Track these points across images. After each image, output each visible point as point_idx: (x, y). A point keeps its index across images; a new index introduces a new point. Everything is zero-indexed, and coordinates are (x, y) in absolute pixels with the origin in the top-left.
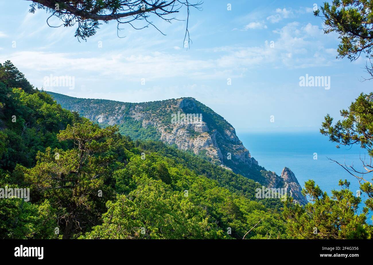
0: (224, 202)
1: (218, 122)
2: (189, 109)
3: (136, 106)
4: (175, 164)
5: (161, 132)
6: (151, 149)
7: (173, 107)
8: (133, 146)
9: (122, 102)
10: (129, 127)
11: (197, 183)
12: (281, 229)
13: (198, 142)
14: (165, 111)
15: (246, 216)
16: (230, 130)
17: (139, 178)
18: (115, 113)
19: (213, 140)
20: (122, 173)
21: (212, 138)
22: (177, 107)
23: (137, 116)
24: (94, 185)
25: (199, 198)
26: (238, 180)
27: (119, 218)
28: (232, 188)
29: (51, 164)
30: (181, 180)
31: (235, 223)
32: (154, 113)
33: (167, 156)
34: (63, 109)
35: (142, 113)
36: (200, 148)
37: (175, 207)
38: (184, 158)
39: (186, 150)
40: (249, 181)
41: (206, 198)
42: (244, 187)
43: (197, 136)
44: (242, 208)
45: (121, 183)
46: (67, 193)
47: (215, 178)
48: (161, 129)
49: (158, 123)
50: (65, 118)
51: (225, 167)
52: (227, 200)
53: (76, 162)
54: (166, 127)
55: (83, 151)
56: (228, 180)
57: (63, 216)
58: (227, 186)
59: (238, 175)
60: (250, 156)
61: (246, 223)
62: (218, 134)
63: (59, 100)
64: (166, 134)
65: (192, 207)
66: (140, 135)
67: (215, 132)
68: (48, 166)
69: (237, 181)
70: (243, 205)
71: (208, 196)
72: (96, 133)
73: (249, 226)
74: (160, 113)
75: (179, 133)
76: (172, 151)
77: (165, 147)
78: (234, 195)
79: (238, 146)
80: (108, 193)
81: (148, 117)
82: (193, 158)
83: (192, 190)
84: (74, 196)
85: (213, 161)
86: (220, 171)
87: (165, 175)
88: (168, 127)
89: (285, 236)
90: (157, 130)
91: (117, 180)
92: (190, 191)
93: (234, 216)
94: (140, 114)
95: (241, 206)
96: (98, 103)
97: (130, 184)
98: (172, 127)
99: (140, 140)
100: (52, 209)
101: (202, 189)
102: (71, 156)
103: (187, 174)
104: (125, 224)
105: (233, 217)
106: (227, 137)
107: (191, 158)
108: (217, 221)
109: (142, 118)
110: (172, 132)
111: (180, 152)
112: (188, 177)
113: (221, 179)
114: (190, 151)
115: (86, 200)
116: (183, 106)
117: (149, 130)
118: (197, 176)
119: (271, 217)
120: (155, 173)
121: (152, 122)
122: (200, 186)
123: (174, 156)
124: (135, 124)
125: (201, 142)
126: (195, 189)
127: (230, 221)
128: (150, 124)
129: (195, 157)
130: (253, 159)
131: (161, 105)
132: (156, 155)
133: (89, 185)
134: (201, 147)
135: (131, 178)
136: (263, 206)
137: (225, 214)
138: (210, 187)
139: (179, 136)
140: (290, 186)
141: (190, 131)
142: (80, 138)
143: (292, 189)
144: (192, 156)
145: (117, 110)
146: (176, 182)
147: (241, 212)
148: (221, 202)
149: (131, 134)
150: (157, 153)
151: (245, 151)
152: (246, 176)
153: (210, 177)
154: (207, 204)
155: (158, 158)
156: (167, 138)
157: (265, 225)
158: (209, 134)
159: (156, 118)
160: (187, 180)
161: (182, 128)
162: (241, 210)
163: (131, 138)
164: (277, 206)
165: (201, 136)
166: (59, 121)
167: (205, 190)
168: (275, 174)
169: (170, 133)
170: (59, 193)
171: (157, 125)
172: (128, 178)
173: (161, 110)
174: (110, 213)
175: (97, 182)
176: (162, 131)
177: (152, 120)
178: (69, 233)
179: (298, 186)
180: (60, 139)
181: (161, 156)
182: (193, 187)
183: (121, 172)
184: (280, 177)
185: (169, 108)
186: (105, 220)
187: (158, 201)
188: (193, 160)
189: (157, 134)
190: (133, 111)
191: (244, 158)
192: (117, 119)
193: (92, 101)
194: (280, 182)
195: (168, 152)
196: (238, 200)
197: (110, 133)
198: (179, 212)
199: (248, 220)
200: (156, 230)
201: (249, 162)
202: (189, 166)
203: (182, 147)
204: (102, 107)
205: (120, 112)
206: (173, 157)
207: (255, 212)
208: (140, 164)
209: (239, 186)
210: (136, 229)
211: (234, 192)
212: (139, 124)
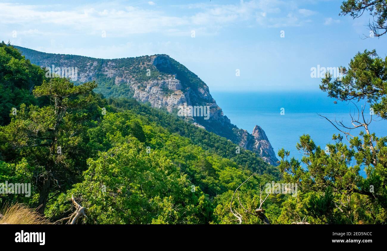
0: (198, 159)
1: (192, 80)
2: (163, 66)
3: (109, 62)
4: (148, 122)
5: (134, 89)
6: (124, 107)
7: (146, 64)
8: (107, 104)
9: (94, 58)
10: (102, 84)
11: (171, 140)
12: (251, 185)
13: (171, 100)
14: (138, 68)
15: (219, 173)
16: (203, 88)
17: (113, 136)
18: (86, 70)
19: (186, 98)
20: (96, 131)
21: (185, 96)
22: (151, 64)
23: (110, 73)
24: (73, 143)
25: (173, 155)
26: (211, 138)
27: (102, 176)
28: (205, 146)
29: (27, 122)
30: (155, 138)
31: (208, 180)
32: (127, 70)
33: (141, 114)
34: (32, 64)
35: (114, 70)
36: (173, 106)
37: (153, 164)
38: (157, 115)
39: (159, 108)
40: (222, 139)
41: (180, 156)
42: (216, 145)
43: (171, 94)
44: (214, 165)
45: (95, 141)
46: (44, 151)
47: (188, 136)
48: (135, 86)
49: (131, 80)
50: (35, 74)
51: (198, 125)
52: (200, 158)
53: (53, 119)
54: (139, 84)
55: (60, 108)
56: (201, 138)
57: (42, 174)
58: (200, 144)
59: (211, 133)
60: (222, 115)
61: (219, 180)
62: (192, 92)
63: (27, 55)
64: (140, 92)
65: (171, 164)
66: (113, 92)
67: (189, 90)
68: (24, 123)
69: (209, 139)
70: (215, 162)
71: (182, 153)
72: (74, 89)
73: (221, 182)
74: (133, 70)
75: (153, 90)
76: (146, 108)
77: (139, 105)
78: (207, 152)
79: (211, 105)
80: (87, 150)
81: (121, 73)
82: (167, 116)
83: (166, 148)
84: (52, 154)
85: (186, 119)
86: (193, 129)
87: (139, 133)
88: (141, 84)
89: (255, 191)
90: (131, 87)
91: (90, 139)
92: (164, 149)
93: (207, 172)
94: (113, 71)
95: (214, 163)
96: (69, 58)
97: (104, 142)
98: (146, 84)
99: (113, 97)
100: (29, 167)
101: (176, 147)
102: (48, 113)
103: (161, 132)
104: (108, 181)
105: (206, 174)
106: (201, 95)
107: (164, 116)
108: (191, 177)
109: (115, 75)
110: (146, 90)
111: (153, 110)
112: (162, 135)
113: (194, 137)
114: (164, 109)
115: (65, 158)
116: (157, 63)
117: (122, 87)
118: (171, 134)
119: (242, 173)
120: (129, 130)
121: (125, 79)
122: (174, 144)
123: (147, 113)
124: (107, 82)
125: (174, 100)
126: (169, 146)
127: (203, 177)
128: (123, 81)
129: (169, 115)
130: (225, 117)
131: (134, 62)
132: (130, 112)
133: (68, 143)
134: (175, 105)
135: (104, 136)
136: (235, 163)
137: (198, 171)
138: (184, 145)
139: (153, 94)
140: (260, 144)
141: (164, 89)
142: (57, 94)
143: (262, 146)
144: (165, 114)
145: (89, 67)
146: (150, 140)
147: (213, 169)
148: (194, 160)
149: (104, 91)
150: (130, 111)
151: (218, 109)
152: (219, 134)
153: (183, 135)
154: (181, 161)
155: (131, 115)
156: (141, 96)
157: (236, 182)
158: (182, 92)
159: (129, 75)
160: (161, 137)
161: (155, 86)
162: (213, 167)
163: (104, 96)
164: (248, 163)
165: (175, 94)
166: (28, 77)
167: (179, 148)
168: (246, 132)
169: (144, 90)
170: (36, 151)
171: (130, 82)
172: (102, 136)
173: (134, 67)
174: (91, 170)
175: (75, 140)
176: (136, 89)
177: (125, 77)
178: (46, 191)
179: (268, 143)
180: (37, 95)
181: (135, 114)
182: (167, 145)
183: (94, 130)
184: (251, 135)
185: (142, 64)
186: (86, 177)
187: (137, 158)
188: (166, 118)
189: (130, 92)
190: (105, 67)
191: (217, 116)
192: (89, 75)
193: (62, 56)
194: (251, 139)
195: (142, 110)
196: (211, 157)
197: (88, 89)
198: (158, 169)
199: (220, 176)
200: (138, 187)
201: (222, 120)
202: (162, 125)
203: (155, 105)
204: (73, 63)
205: (92, 68)
206: (146, 115)
207: (227, 169)
208: (114, 122)
209: (212, 143)
210: (119, 185)
211: (206, 150)
212: (112, 81)
